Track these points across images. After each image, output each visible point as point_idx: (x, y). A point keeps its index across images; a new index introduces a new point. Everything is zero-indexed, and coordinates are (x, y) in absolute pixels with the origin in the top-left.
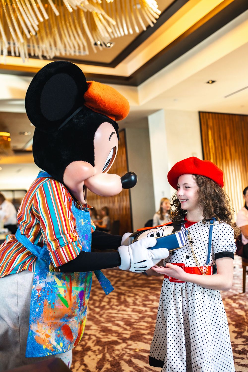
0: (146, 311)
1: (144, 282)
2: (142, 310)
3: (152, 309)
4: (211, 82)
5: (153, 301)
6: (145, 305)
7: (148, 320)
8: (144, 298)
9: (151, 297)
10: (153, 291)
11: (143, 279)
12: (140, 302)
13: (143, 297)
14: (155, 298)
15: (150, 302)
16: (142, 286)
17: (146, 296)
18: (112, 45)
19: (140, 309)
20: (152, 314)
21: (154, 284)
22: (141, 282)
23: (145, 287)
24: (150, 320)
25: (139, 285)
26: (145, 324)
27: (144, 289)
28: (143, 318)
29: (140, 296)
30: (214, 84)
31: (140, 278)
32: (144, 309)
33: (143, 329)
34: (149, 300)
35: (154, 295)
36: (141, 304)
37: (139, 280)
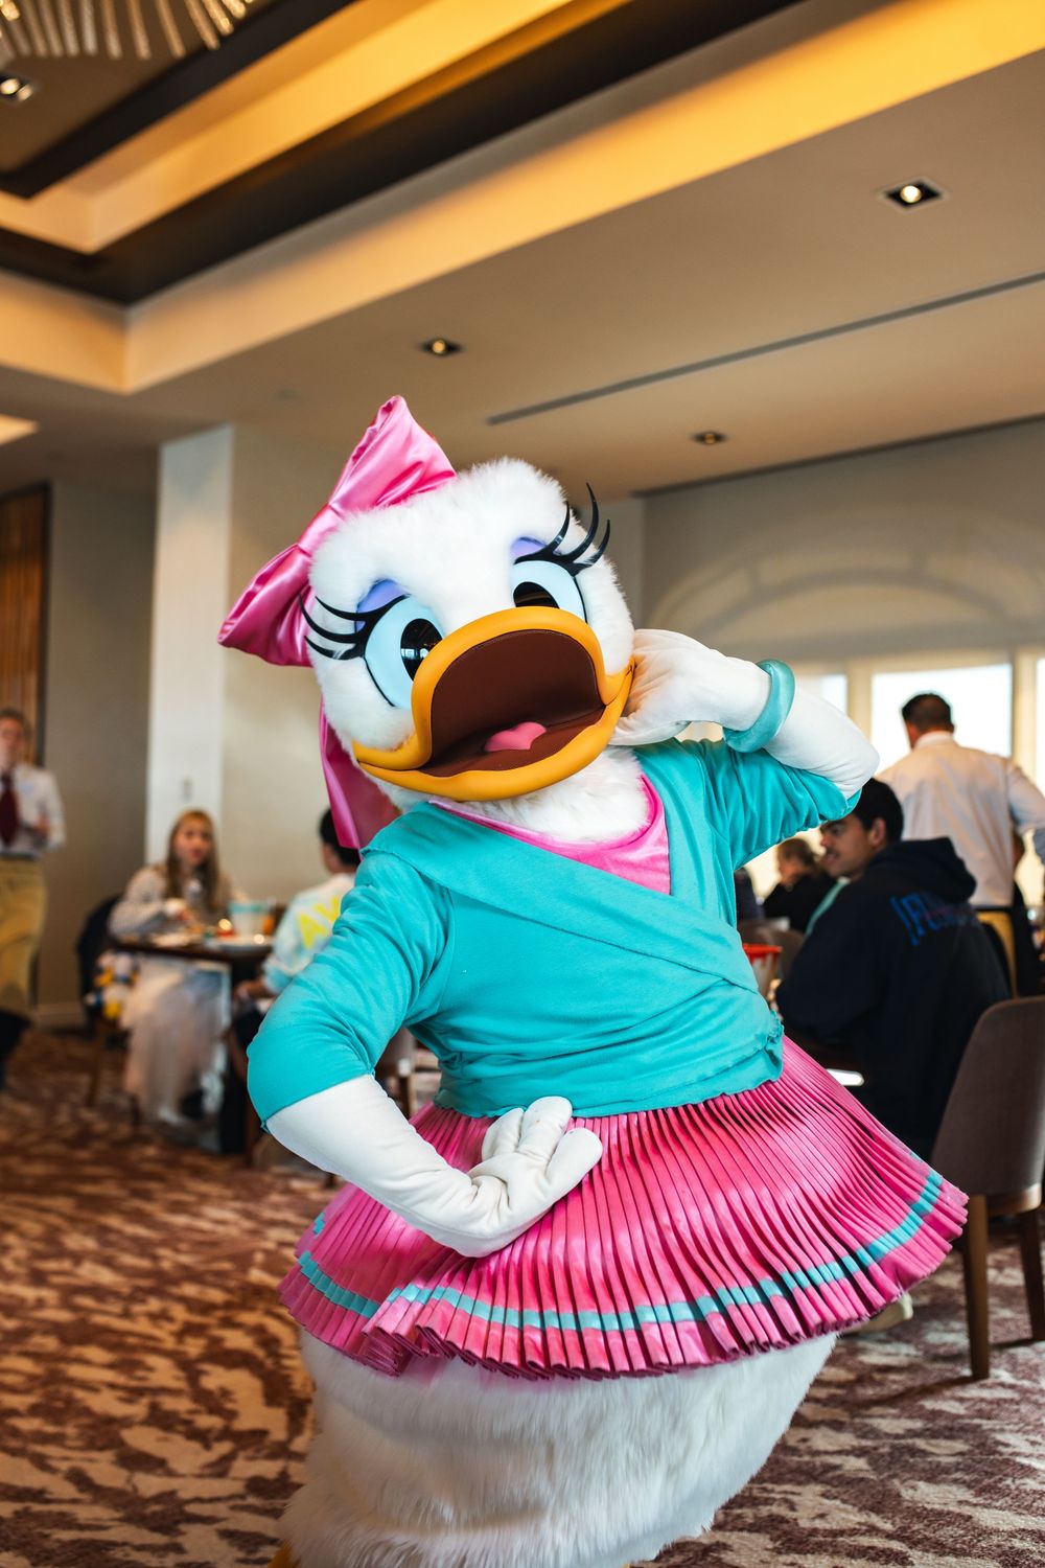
0: (40, 1304)
1: (52, 1169)
2: (23, 1301)
3: (68, 1294)
4: (439, 347)
5: (78, 1258)
6: (38, 1278)
7: (42, 1345)
8: (39, 1246)
9: (75, 1241)
10: (86, 1215)
11: (47, 1158)
12: (17, 1262)
13: (37, 1239)
14: (90, 1244)
15: (66, 1265)
16: (43, 1187)
17: (52, 1237)
18: (25, 93)
19: (12, 1296)
20: (64, 1316)
21: (95, 1180)
22: (38, 1169)
23: (54, 1193)
24: (50, 1343)
25: (29, 1182)
26: (27, 1365)
27: (47, 1202)
28: (21, 1335)
29: (22, 1235)
30: (454, 358)
31: (35, 1150)
32: (29, 1293)
33: (13, 1390)
34: (62, 1253)
35: (87, 1233)
36: (22, 1270)
37: (29, 1158)
